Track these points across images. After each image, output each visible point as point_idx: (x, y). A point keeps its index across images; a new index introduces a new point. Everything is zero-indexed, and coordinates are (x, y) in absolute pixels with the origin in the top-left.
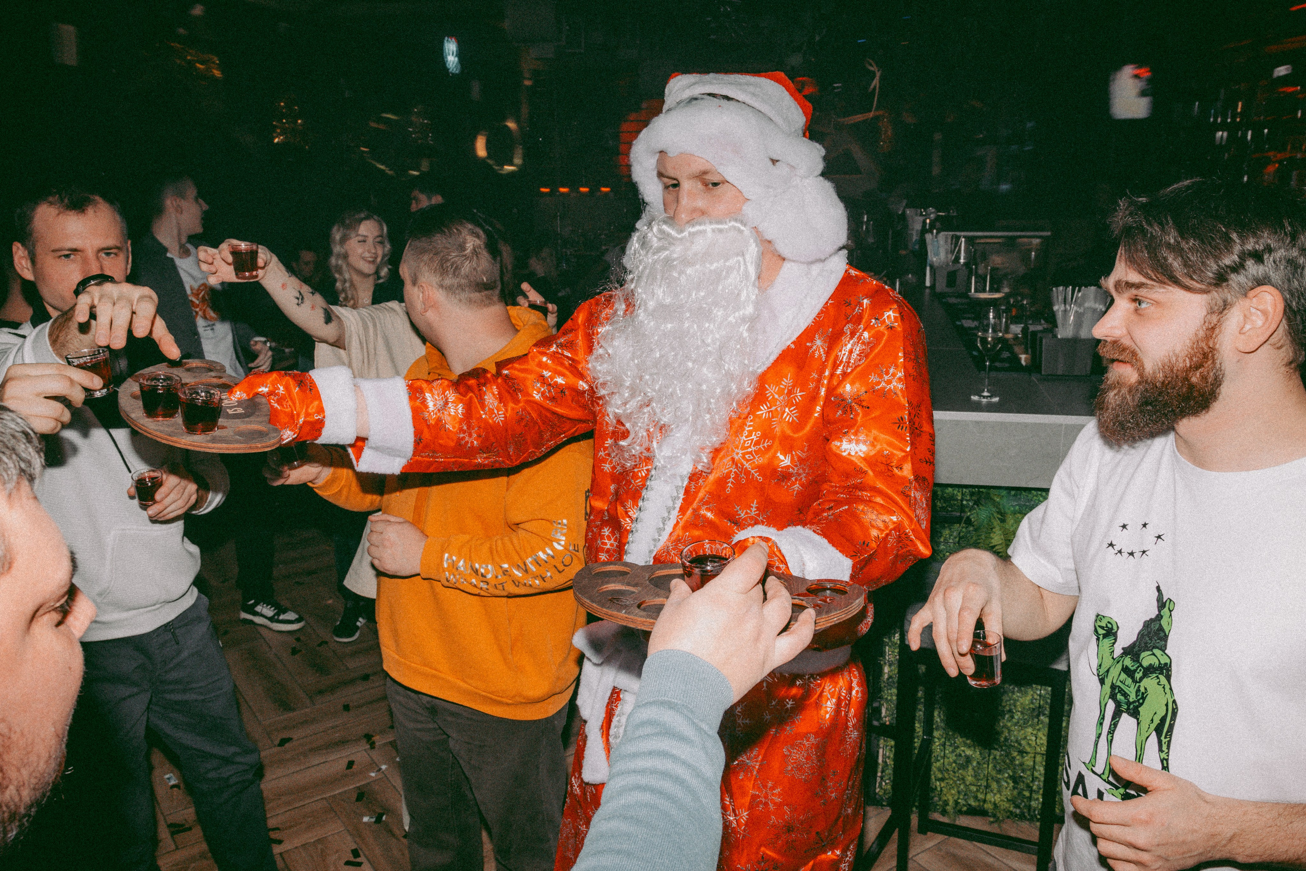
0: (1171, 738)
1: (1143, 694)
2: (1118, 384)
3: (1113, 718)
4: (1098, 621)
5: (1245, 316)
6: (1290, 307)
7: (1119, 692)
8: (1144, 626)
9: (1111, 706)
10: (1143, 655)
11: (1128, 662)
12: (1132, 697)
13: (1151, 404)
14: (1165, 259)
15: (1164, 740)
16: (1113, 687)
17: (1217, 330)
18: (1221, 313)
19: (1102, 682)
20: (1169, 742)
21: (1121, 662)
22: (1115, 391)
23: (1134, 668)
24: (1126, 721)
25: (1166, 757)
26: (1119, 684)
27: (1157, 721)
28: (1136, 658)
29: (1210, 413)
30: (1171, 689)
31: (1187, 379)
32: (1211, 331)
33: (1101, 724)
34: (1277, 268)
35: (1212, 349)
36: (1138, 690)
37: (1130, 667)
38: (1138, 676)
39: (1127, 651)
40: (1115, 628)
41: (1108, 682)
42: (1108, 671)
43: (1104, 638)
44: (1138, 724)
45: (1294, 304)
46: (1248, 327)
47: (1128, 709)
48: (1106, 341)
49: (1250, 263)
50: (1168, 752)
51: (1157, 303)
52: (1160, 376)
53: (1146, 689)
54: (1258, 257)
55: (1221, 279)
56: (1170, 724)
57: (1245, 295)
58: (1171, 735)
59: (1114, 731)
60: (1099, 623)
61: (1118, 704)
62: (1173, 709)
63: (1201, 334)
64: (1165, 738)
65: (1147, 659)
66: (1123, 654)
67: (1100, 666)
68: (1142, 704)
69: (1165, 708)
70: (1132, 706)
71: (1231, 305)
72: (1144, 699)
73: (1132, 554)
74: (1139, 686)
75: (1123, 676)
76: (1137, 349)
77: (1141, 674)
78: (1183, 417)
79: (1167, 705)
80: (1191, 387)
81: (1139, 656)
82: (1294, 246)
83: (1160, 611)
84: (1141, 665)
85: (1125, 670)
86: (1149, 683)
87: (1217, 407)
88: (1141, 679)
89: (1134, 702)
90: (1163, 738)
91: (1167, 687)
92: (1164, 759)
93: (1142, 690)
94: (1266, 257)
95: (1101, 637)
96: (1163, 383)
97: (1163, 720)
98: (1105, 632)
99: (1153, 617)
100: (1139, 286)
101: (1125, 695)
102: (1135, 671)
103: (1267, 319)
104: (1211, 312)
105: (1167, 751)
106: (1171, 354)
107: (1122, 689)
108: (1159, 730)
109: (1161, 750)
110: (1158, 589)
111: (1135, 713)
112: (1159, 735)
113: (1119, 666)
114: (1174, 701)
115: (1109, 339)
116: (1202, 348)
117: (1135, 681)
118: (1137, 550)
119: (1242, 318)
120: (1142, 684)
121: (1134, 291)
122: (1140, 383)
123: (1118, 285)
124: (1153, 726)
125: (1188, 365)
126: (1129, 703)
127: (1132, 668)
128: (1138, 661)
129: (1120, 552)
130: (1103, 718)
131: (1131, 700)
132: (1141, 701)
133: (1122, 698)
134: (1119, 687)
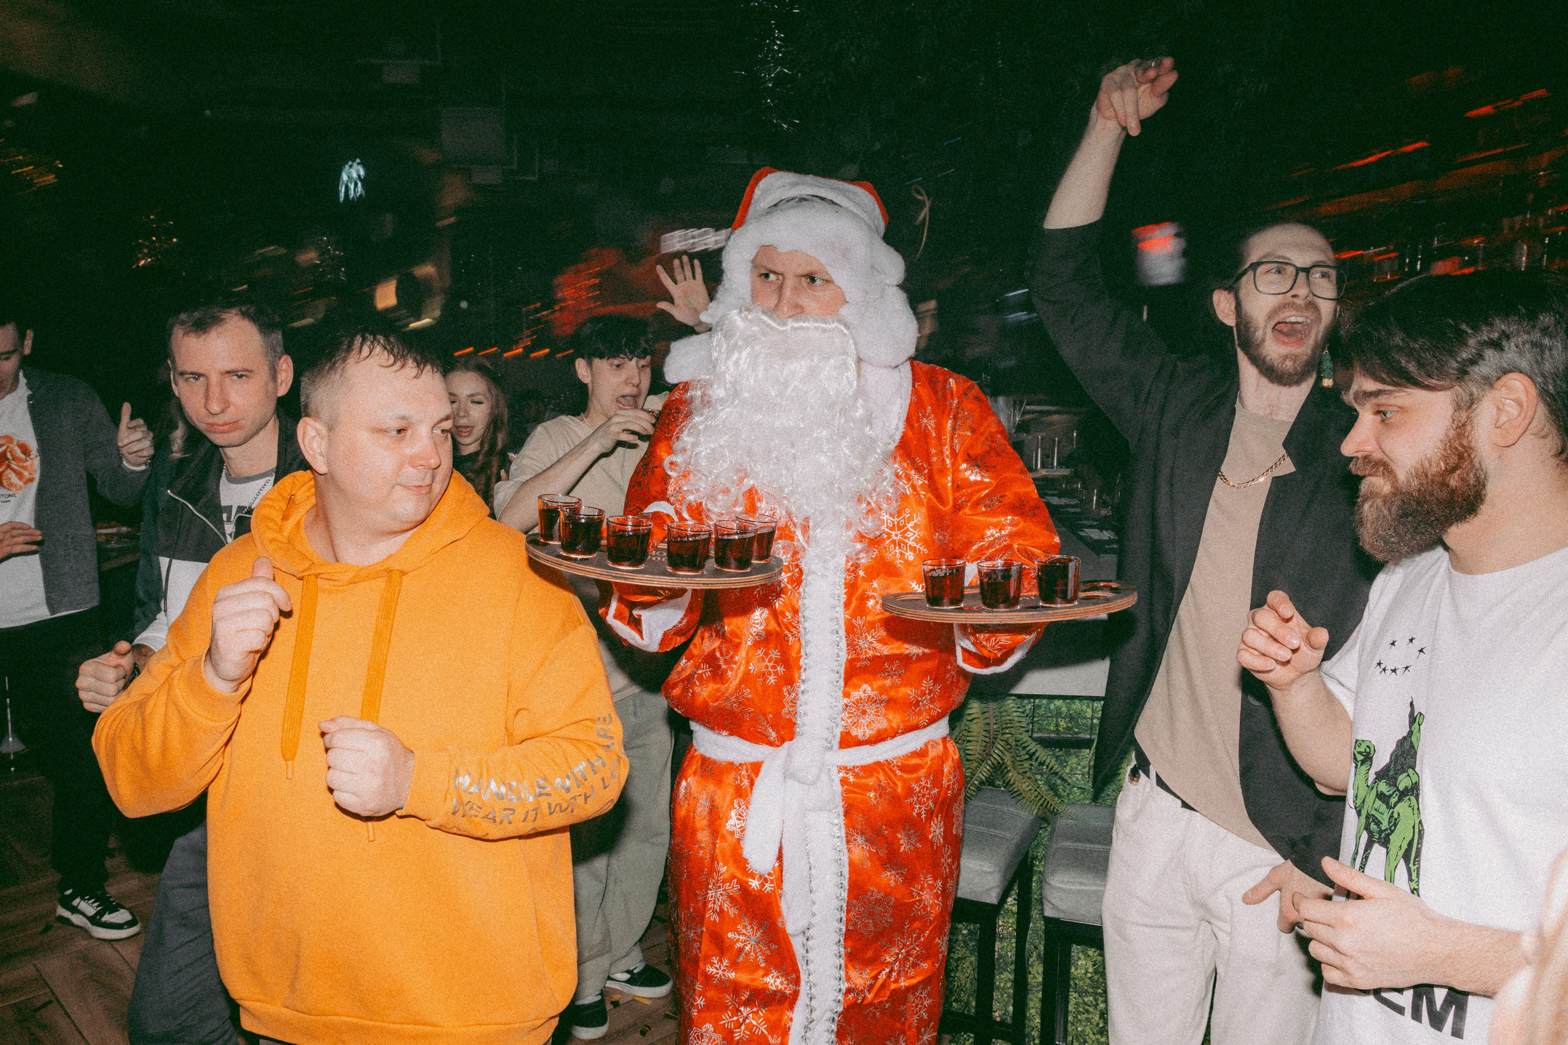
0: (1419, 864)
1: (1396, 819)
2: (1373, 495)
3: (1366, 851)
4: (1357, 747)
5: (1498, 408)
6: (1547, 391)
7: (1373, 821)
8: (1397, 746)
9: (1365, 836)
10: (1401, 777)
11: (1383, 787)
12: (1385, 825)
13: (1411, 515)
14: (1399, 362)
15: (1413, 868)
16: (1368, 817)
17: (1469, 428)
18: (1470, 407)
19: (1359, 813)
20: (1418, 869)
21: (1375, 789)
22: (1370, 503)
23: (1391, 793)
24: (1378, 850)
25: (1416, 887)
26: (1374, 812)
27: (1405, 847)
28: (1392, 782)
29: (1479, 516)
30: (1418, 809)
31: (1444, 484)
32: (1461, 429)
33: (1354, 859)
34: (1521, 354)
35: (1469, 449)
36: (1391, 816)
37: (1385, 792)
38: (1393, 801)
39: (1381, 775)
40: (1372, 752)
41: (1364, 813)
42: (1364, 802)
43: (1362, 764)
44: (1387, 853)
45: (1551, 387)
46: (1503, 419)
47: (1380, 838)
48: (1357, 458)
49: (1489, 353)
50: (1418, 881)
51: (1402, 409)
52: (1415, 483)
53: (1399, 814)
54: (1497, 345)
55: (1463, 373)
56: (1417, 848)
57: (1491, 386)
58: (1419, 861)
59: (1365, 865)
60: (1359, 749)
61: (1371, 834)
62: (1420, 831)
63: (1452, 433)
64: (1414, 864)
65: (1403, 782)
66: (1376, 778)
67: (1356, 797)
68: (1392, 831)
69: (1412, 830)
70: (1383, 835)
71: (1479, 400)
72: (1395, 825)
73: (1394, 671)
74: (1393, 813)
75: (1378, 803)
76: (1388, 460)
77: (1396, 799)
78: (1451, 524)
79: (1414, 827)
80: (1453, 491)
81: (1396, 779)
82: (1534, 327)
83: (1410, 727)
84: (1398, 790)
85: (1381, 796)
86: (1402, 808)
87: (1485, 509)
88: (1396, 804)
89: (1386, 830)
90: (1411, 865)
91: (1416, 808)
92: (1414, 889)
93: (1395, 815)
94: (1504, 343)
95: (1359, 764)
96: (1419, 490)
97: (1410, 844)
98: (1362, 758)
99: (1405, 735)
100: (1377, 394)
101: (1378, 823)
102: (1390, 796)
103: (1522, 406)
104: (1458, 408)
105: (1416, 880)
106: (1423, 458)
107: (1377, 818)
108: (1406, 857)
109: (1411, 880)
110: (1412, 704)
111: (1385, 842)
112: (1407, 862)
113: (1374, 792)
114: (1420, 822)
115: (1359, 455)
116: (1456, 448)
117: (1389, 807)
118: (1400, 667)
119: (1494, 411)
120: (1396, 810)
121: (1373, 401)
122: (1394, 494)
123: (1356, 397)
124: (1401, 853)
125: (1443, 468)
126: (1381, 832)
127: (1388, 794)
128: (1395, 785)
129: (1384, 670)
130: (1357, 853)
131: (1383, 828)
132: (1393, 828)
133: (1375, 827)
134: (1373, 815)
